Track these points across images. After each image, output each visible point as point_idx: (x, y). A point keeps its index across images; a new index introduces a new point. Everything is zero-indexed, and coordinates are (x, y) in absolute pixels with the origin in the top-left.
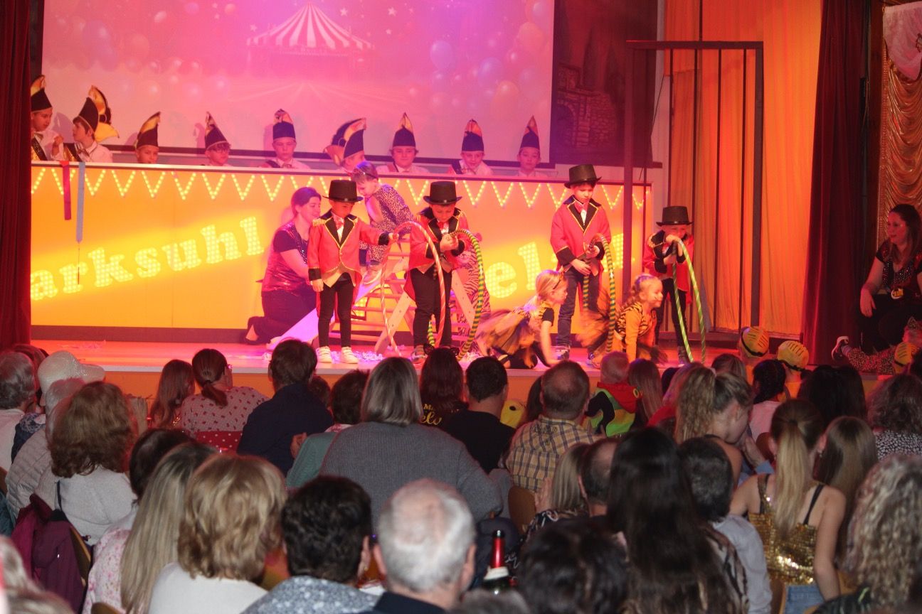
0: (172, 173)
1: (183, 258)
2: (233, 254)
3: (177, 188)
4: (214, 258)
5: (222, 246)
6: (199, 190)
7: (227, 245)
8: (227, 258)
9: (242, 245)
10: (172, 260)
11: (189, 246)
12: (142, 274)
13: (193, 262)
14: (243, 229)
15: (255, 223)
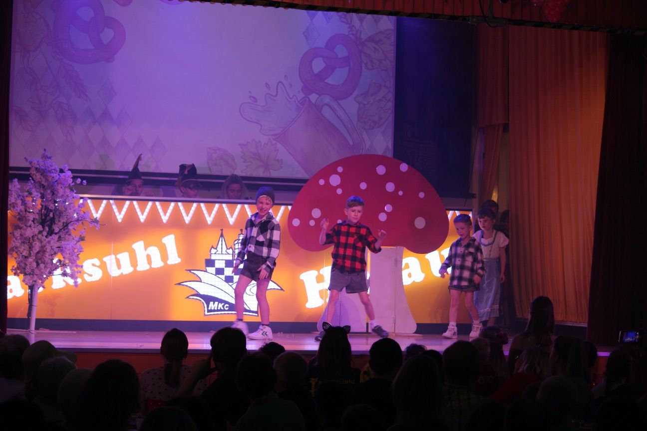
0: (111, 201)
1: (119, 267)
2: (157, 263)
3: (114, 213)
4: (143, 266)
5: (149, 258)
6: (131, 215)
7: (152, 257)
8: (153, 266)
9: (164, 256)
10: (111, 268)
11: (124, 257)
12: (88, 279)
13: (127, 269)
14: (164, 245)
15: (174, 240)
